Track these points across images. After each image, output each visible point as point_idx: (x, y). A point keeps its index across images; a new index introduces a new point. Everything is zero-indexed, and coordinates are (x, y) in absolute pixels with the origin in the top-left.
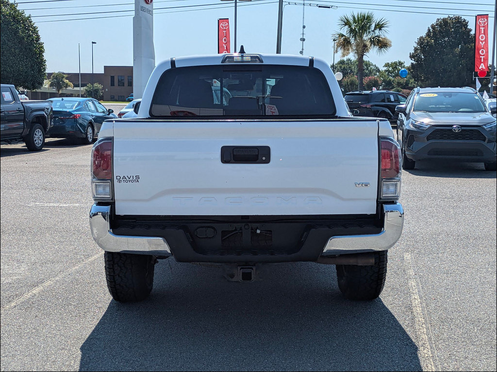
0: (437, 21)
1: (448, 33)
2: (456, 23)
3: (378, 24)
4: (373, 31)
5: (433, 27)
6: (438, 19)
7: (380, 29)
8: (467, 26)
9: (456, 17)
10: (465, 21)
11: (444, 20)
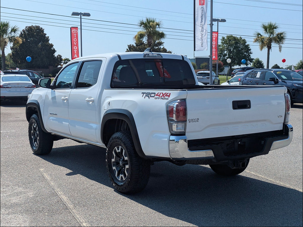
0: (26, 28)
1: (33, 36)
2: (37, 30)
3: (13, 29)
4: (10, 33)
5: (23, 31)
6: (27, 27)
7: (15, 32)
8: (43, 32)
9: (37, 26)
10: (42, 28)
11: (30, 27)
